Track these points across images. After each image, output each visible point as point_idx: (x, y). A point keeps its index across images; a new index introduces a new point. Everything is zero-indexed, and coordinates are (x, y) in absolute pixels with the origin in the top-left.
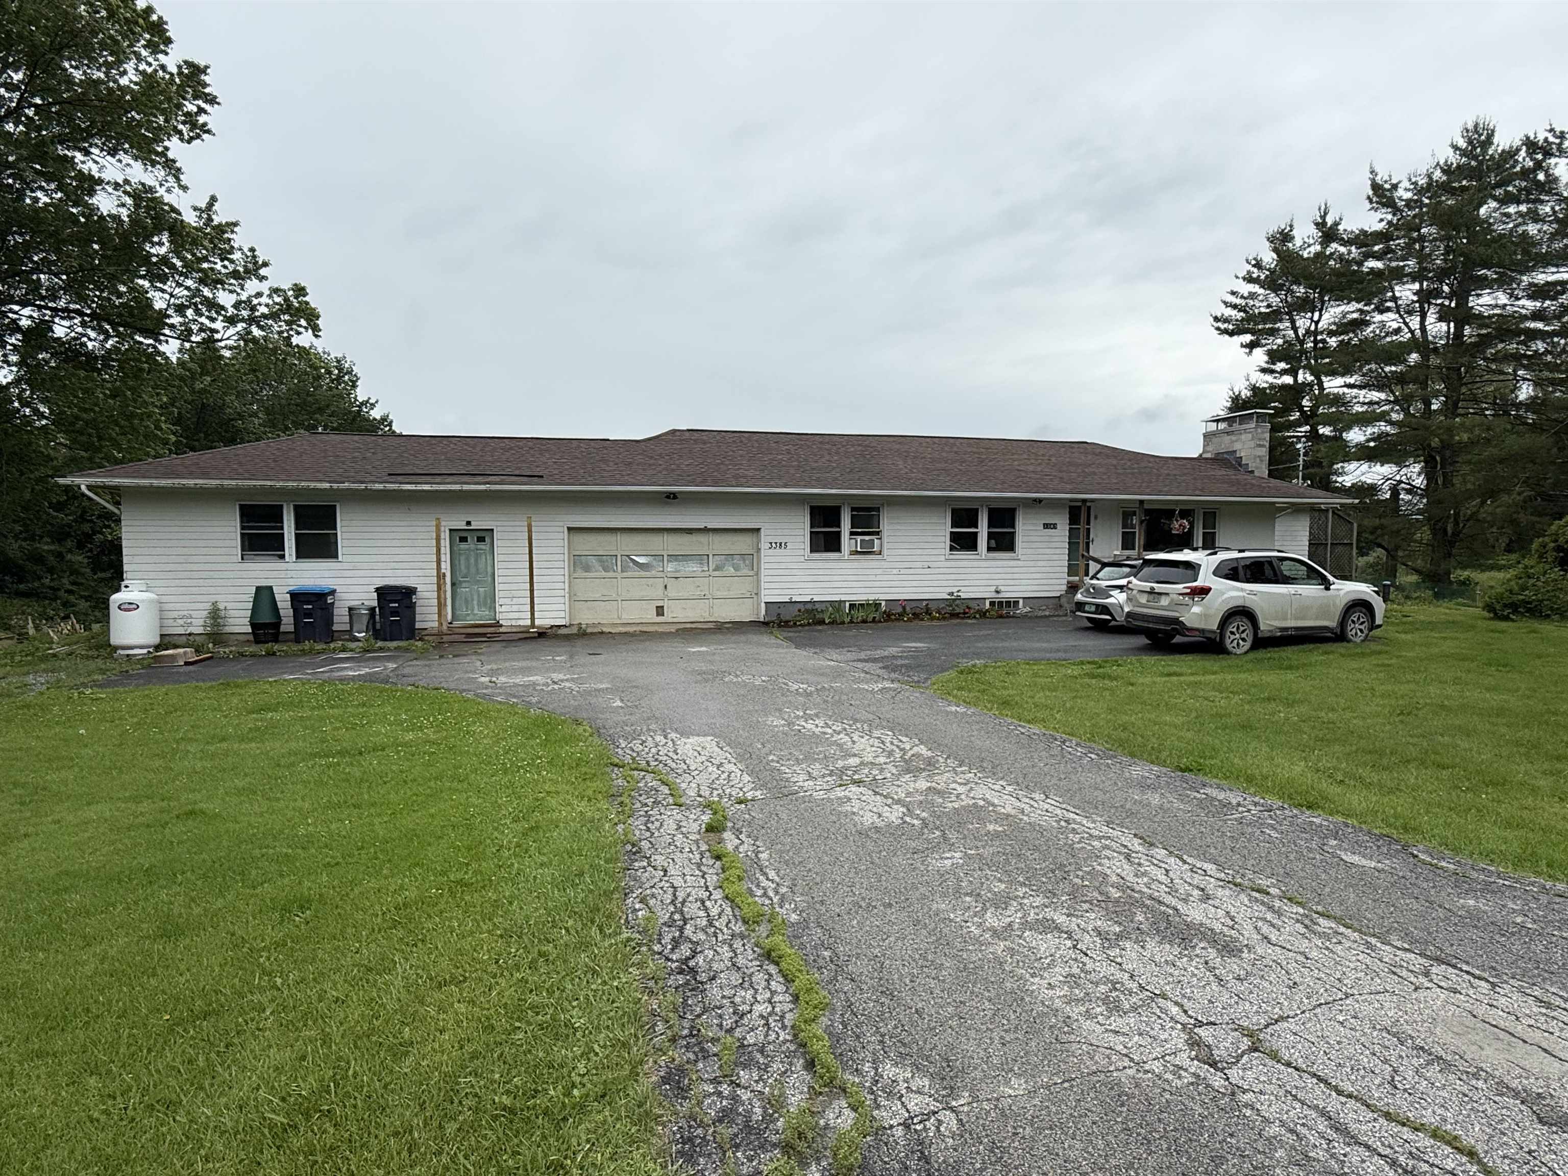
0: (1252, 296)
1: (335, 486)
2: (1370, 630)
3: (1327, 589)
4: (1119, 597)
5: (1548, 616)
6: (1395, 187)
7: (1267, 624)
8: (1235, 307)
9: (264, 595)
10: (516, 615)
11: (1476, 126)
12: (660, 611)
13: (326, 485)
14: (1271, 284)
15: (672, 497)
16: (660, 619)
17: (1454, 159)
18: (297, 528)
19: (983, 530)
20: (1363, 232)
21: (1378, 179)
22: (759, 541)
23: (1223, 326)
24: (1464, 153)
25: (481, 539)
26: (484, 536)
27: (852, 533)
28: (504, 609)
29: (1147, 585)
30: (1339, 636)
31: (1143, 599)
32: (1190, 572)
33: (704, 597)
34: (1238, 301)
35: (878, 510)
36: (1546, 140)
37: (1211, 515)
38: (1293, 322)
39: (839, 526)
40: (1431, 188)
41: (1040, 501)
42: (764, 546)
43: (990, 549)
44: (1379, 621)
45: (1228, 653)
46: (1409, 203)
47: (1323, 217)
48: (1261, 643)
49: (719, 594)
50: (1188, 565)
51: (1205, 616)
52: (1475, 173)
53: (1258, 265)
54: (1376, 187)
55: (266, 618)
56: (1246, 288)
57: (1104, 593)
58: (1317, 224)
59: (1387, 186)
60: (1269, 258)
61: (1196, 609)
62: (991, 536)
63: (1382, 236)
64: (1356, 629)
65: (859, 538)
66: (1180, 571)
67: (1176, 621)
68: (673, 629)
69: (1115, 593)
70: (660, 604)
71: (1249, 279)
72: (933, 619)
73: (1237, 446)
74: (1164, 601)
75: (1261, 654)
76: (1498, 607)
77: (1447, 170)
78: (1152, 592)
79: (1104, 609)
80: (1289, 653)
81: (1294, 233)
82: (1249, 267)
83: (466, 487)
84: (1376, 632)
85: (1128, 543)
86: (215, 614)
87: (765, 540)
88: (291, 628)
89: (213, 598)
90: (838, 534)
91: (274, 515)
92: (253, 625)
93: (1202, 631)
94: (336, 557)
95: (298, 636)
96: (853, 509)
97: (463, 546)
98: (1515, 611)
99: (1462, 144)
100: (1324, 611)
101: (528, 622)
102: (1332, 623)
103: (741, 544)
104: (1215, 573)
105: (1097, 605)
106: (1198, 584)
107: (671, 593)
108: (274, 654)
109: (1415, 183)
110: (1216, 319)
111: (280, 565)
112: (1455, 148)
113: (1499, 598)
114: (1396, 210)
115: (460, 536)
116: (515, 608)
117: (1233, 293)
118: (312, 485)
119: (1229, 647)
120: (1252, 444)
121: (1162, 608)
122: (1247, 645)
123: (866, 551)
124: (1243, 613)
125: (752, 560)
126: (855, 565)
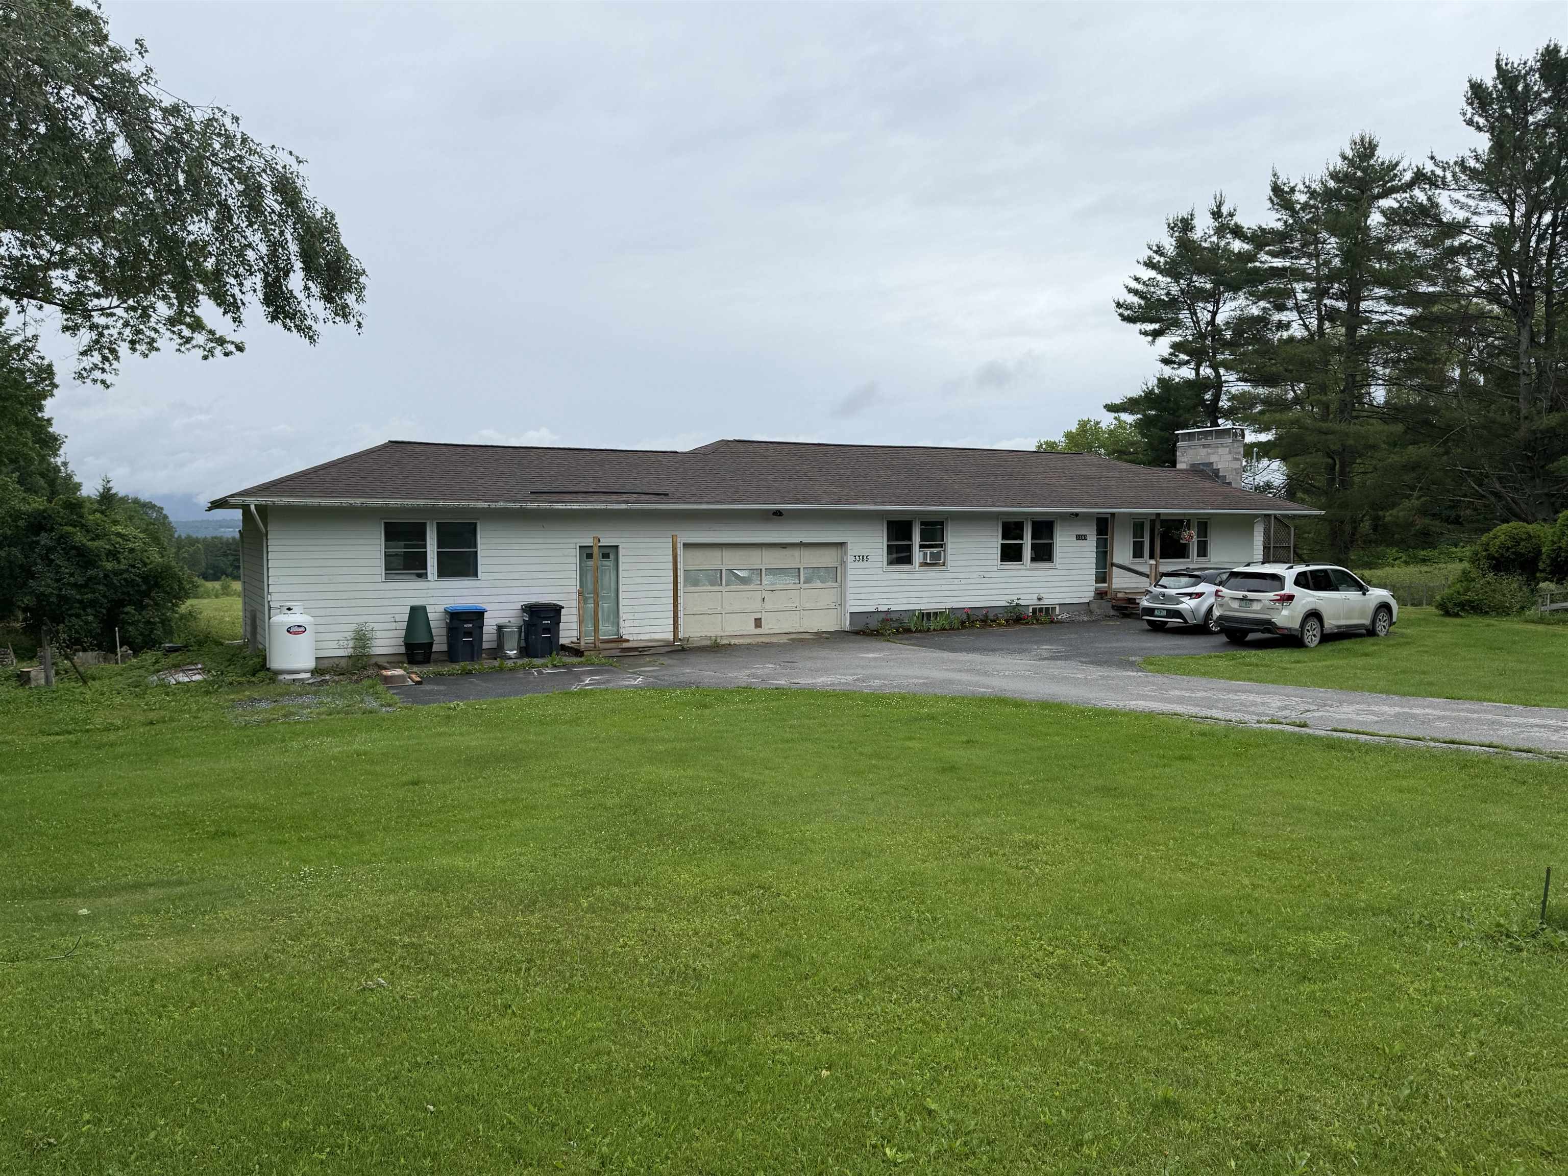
0: (1152, 282)
2: (1390, 626)
3: (1364, 594)
4: (1187, 604)
5: (1487, 613)
6: (1293, 190)
7: (1330, 623)
8: (1136, 292)
9: (417, 614)
10: (637, 630)
11: (1362, 139)
12: (758, 623)
14: (1172, 270)
15: (778, 513)
16: (758, 631)
17: (1340, 165)
18: (438, 547)
19: (1027, 542)
20: (1263, 230)
21: (1279, 182)
22: (846, 553)
23: (1126, 313)
24: (1351, 162)
25: (606, 556)
26: (610, 553)
27: (921, 546)
28: (627, 624)
29: (1240, 594)
30: (1371, 632)
31: (1235, 605)
32: (1277, 583)
33: (796, 609)
34: (1140, 287)
35: (942, 523)
38: (1194, 313)
39: (910, 539)
40: (1328, 195)
41: (1077, 515)
42: (850, 559)
43: (1033, 560)
44: (1394, 620)
45: (1306, 647)
46: (1305, 206)
47: (1219, 206)
48: (1327, 638)
49: (808, 606)
50: (1275, 577)
51: (1291, 618)
52: (1363, 185)
53: (1159, 251)
54: (1277, 189)
55: (423, 639)
56: (1148, 274)
57: (1176, 599)
58: (1213, 213)
59: (1286, 189)
60: (1169, 245)
61: (1285, 612)
62: (1034, 547)
63: (1280, 237)
64: (1381, 627)
65: (928, 551)
66: (1268, 582)
67: (1269, 622)
68: (784, 639)
69: (1185, 599)
70: (758, 616)
71: (1150, 264)
72: (999, 625)
73: (1213, 459)
74: (1256, 606)
75: (1329, 647)
76: (1450, 605)
77: (1334, 176)
78: (1244, 599)
80: (1346, 644)
81: (1195, 222)
82: (1151, 253)
84: (1392, 628)
85: (1138, 553)
86: (361, 638)
87: (852, 551)
88: (444, 648)
89: (361, 619)
90: (909, 548)
91: (417, 533)
92: (408, 645)
93: (1290, 629)
94: (476, 575)
95: (451, 655)
96: (922, 523)
97: (590, 563)
98: (1463, 609)
99: (1349, 154)
100: (1362, 614)
102: (1367, 622)
103: (827, 558)
104: (1297, 583)
105: (1168, 610)
106: (1286, 591)
107: (768, 605)
109: (1308, 187)
110: (1119, 305)
111: (420, 584)
112: (1344, 158)
113: (1450, 599)
114: (1294, 213)
115: (586, 553)
116: (636, 623)
117: (1137, 279)
119: (1306, 641)
120: (1229, 457)
121: (1256, 611)
122: (1316, 640)
123: (935, 562)
124: (1314, 615)
125: (835, 574)
126: (925, 576)
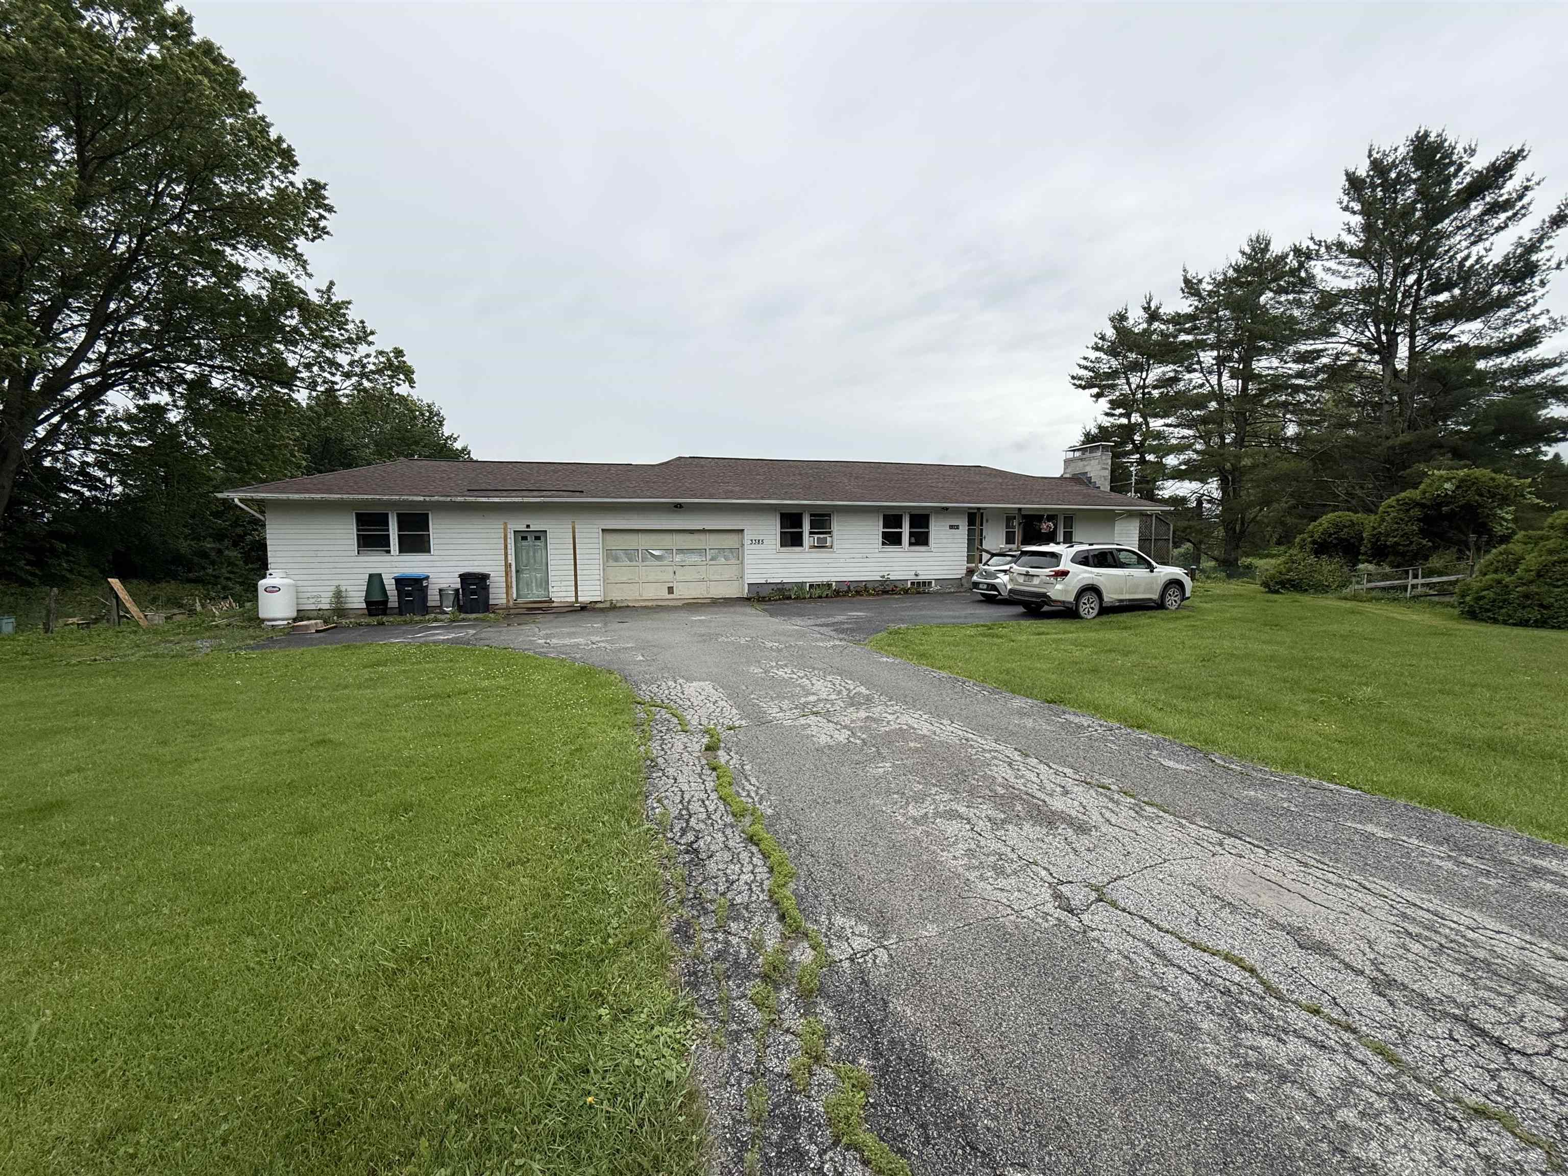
0: (1098, 361)
1: (427, 499)
2: (1182, 600)
3: (1152, 571)
4: (1003, 579)
5: (1306, 590)
6: (1200, 281)
7: (1110, 597)
8: (1086, 368)
9: (375, 580)
10: (564, 594)
11: (1258, 238)
12: (671, 590)
13: (422, 498)
14: (1113, 351)
15: (678, 506)
16: (671, 596)
17: (1242, 261)
18: (399, 530)
19: (906, 530)
20: (1178, 314)
21: (1189, 276)
22: (743, 538)
23: (1078, 382)
24: (1249, 257)
25: (538, 538)
26: (540, 536)
27: (811, 533)
28: (555, 589)
29: (1024, 570)
30: (1159, 605)
31: (1021, 579)
32: (1054, 560)
33: (703, 580)
34: (1089, 364)
35: (829, 515)
36: (1308, 248)
37: (1069, 519)
38: (1128, 379)
39: (801, 527)
40: (1227, 282)
41: (947, 509)
42: (747, 542)
43: (911, 544)
44: (1188, 594)
45: (1082, 618)
46: (1210, 294)
47: (1149, 303)
48: (1105, 610)
49: (712, 578)
50: (1053, 555)
51: (1065, 591)
52: (1258, 272)
53: (1103, 338)
54: (1187, 281)
55: (377, 597)
56: (1093, 355)
57: (993, 575)
58: (1144, 308)
59: (1195, 281)
60: (1110, 333)
61: (1059, 587)
62: (911, 534)
63: (1191, 317)
64: (1172, 600)
65: (816, 536)
66: (1048, 559)
67: (1044, 595)
68: (680, 603)
69: (1001, 575)
70: (671, 585)
71: (1097, 348)
72: (870, 595)
73: (1087, 469)
74: (1036, 581)
75: (1104, 618)
76: (1271, 584)
77: (1237, 269)
78: (1027, 574)
79: (993, 587)
80: (1124, 617)
81: (1128, 315)
82: (1097, 340)
83: (526, 500)
84: (1186, 603)
85: (1010, 539)
86: (338, 595)
87: (748, 536)
88: (396, 605)
89: (336, 583)
90: (800, 534)
91: (383, 521)
92: (368, 603)
93: (1064, 602)
94: (429, 551)
95: (401, 611)
96: (811, 515)
97: (524, 543)
98: (1283, 587)
99: (1248, 250)
100: (1149, 589)
101: (573, 599)
102: (1155, 596)
103: (730, 541)
104: (1073, 561)
105: (988, 584)
106: (1061, 568)
107: (678, 577)
108: (383, 624)
109: (1214, 279)
110: (1073, 378)
111: (387, 558)
112: (1243, 253)
113: (1272, 577)
114: (1201, 298)
115: (522, 536)
116: (564, 589)
117: (1085, 358)
118: (411, 498)
119: (1082, 614)
120: (1099, 467)
121: (1035, 586)
122: (1096, 612)
123: (821, 546)
124: (1092, 589)
125: (737, 553)
126: (814, 555)
